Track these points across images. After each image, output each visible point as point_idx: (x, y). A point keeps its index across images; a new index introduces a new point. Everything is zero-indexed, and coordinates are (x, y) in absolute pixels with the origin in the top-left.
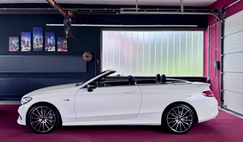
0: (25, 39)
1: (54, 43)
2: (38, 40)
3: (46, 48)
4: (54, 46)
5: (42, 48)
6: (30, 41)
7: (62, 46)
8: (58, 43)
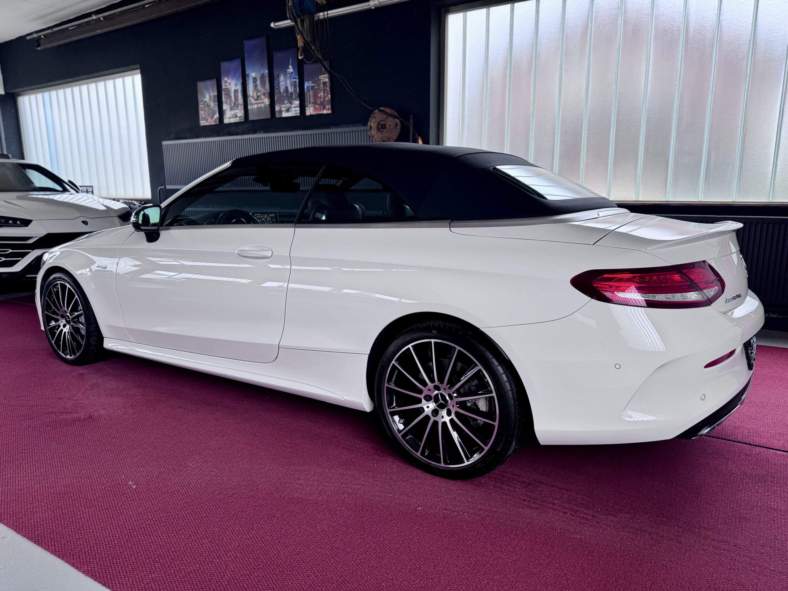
0: (230, 84)
1: (295, 87)
2: (258, 82)
3: (277, 108)
4: (296, 99)
5: (268, 109)
6: (239, 88)
7: (315, 96)
8: (306, 85)
